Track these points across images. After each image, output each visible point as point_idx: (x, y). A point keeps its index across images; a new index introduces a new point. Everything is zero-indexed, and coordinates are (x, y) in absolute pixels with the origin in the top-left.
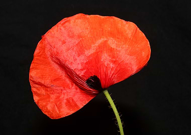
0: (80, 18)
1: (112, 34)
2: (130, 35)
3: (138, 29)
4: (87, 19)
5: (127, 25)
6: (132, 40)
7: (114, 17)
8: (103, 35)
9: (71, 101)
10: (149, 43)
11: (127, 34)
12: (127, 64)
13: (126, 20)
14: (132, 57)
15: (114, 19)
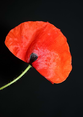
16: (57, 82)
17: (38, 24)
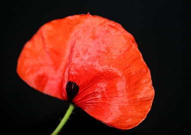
0: (126, 39)
1: (129, 79)
2: (139, 97)
3: (152, 101)
4: (131, 46)
5: (148, 88)
6: (136, 102)
7: (149, 71)
8: (123, 70)
9: (45, 79)
10: (144, 119)
11: (139, 93)
12: (109, 110)
13: (154, 85)
14: (119, 111)
15: (147, 71)
16: (129, 126)
17: (71, 23)
